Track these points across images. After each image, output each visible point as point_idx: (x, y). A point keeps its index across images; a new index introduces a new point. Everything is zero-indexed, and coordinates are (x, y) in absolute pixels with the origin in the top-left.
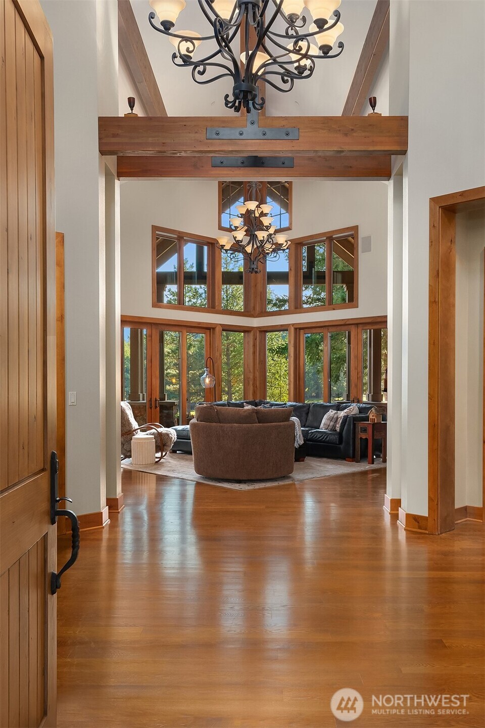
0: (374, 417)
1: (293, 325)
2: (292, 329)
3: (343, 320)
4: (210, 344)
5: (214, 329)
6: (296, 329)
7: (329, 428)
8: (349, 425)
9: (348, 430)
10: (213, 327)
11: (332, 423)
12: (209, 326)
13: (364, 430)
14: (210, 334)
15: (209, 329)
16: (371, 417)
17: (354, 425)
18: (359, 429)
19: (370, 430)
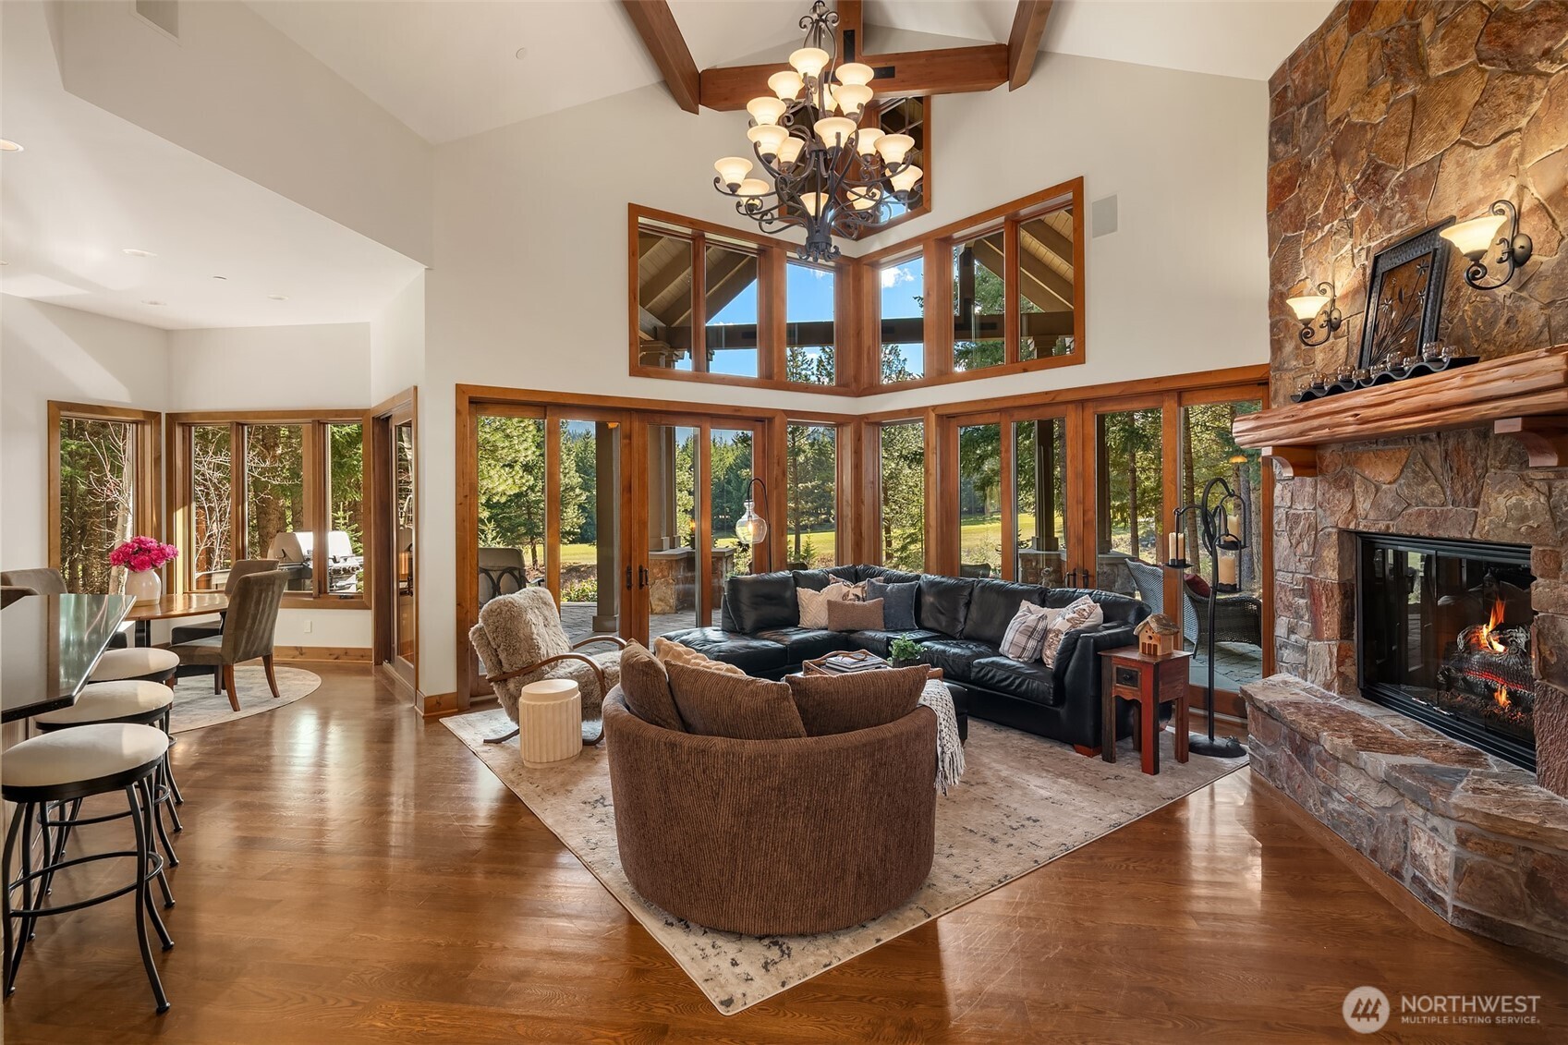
0: (1152, 642)
1: (934, 408)
2: (933, 416)
3: (1047, 393)
4: (764, 452)
5: (771, 420)
6: (940, 417)
7: (1026, 654)
8: (1082, 658)
9: (1080, 671)
10: (768, 415)
11: (1032, 643)
12: (760, 415)
13: (1129, 677)
14: (763, 432)
15: (761, 420)
16: (1144, 639)
17: (1098, 659)
18: (1110, 671)
19: (1146, 679)
